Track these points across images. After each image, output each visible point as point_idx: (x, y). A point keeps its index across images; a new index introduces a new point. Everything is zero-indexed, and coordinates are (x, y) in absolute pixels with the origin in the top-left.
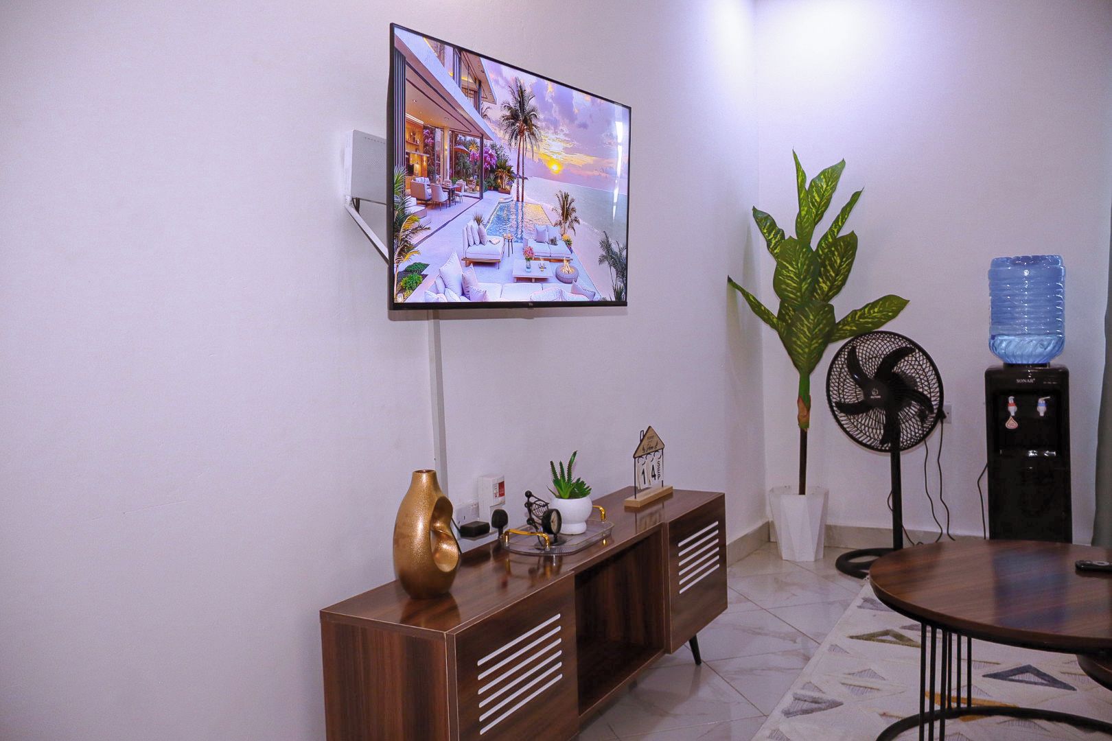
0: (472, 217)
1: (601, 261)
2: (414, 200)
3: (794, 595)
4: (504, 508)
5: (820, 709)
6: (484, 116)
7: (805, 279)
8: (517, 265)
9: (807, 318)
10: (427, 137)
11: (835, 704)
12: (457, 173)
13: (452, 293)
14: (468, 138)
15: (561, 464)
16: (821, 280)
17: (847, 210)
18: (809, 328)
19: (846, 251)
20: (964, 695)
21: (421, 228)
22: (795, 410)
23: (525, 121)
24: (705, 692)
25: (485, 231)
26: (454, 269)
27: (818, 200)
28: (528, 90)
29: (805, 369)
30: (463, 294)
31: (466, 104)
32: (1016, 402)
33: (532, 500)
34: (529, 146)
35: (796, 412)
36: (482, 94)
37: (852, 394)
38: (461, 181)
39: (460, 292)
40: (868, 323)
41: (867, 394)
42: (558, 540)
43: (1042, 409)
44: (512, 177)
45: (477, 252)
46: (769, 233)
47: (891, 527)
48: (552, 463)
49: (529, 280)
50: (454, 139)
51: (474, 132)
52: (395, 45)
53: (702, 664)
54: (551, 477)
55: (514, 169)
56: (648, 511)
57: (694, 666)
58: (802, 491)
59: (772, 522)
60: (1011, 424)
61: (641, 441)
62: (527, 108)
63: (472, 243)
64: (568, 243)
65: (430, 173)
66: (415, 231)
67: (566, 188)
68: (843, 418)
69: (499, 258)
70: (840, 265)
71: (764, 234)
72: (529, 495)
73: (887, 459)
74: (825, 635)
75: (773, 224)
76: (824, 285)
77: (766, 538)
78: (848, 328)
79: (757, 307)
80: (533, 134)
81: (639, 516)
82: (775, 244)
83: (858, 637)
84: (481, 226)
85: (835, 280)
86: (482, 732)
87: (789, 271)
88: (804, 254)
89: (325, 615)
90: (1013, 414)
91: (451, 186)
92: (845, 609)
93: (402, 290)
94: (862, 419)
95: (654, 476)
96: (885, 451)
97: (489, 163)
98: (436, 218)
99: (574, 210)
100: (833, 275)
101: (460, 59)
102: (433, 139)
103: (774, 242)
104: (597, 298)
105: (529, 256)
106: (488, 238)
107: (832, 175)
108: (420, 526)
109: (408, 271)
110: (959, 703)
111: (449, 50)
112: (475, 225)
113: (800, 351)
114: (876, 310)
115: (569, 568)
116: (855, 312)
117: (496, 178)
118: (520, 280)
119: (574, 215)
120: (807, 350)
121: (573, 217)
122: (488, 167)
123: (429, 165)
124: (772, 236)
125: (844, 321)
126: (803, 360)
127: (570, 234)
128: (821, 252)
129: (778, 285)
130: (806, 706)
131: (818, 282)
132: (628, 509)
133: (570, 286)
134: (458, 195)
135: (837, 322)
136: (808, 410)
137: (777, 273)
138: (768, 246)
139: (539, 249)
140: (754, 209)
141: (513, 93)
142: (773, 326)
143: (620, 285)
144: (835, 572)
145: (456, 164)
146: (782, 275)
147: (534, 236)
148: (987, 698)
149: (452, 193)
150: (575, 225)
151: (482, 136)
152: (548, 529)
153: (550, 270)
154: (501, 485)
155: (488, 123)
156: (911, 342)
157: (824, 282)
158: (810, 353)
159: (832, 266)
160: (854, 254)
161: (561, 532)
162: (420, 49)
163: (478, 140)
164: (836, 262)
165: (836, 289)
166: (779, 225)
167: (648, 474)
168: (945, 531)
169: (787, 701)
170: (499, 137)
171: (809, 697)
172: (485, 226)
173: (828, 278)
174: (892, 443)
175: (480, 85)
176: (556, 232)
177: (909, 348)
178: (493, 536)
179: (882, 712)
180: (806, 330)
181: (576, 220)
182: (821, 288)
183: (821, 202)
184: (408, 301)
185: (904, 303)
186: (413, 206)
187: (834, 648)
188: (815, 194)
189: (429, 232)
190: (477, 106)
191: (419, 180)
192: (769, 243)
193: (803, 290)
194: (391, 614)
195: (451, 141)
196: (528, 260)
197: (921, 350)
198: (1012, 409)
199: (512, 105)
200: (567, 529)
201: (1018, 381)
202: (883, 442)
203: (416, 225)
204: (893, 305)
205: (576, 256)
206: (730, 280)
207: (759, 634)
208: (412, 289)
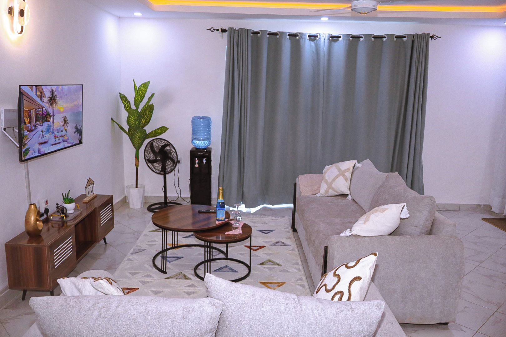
0: (41, 131)
1: (75, 133)
2: (26, 131)
3: (134, 220)
4: (47, 208)
5: (140, 252)
6: (43, 102)
7: (137, 121)
8: (52, 141)
9: (138, 133)
10: (29, 113)
11: (145, 250)
12: (37, 120)
13: (36, 153)
14: (39, 109)
15: (65, 194)
16: (142, 119)
17: (150, 98)
18: (138, 136)
19: (150, 110)
20: (176, 243)
21: (28, 138)
22: (134, 161)
23: (54, 100)
24: (108, 252)
25: (44, 134)
26: (37, 147)
27: (141, 94)
28: (54, 90)
29: (138, 148)
30: (39, 153)
31: (38, 100)
32: (198, 159)
33: (58, 206)
34: (55, 106)
35: (135, 162)
36: (43, 96)
37: (152, 157)
38: (38, 122)
39: (38, 152)
40: (157, 134)
41: (156, 157)
42: (67, 216)
43: (204, 162)
44: (50, 116)
45: (43, 140)
46: (125, 102)
47: (164, 195)
48: (62, 194)
49: (56, 144)
50: (36, 111)
51: (41, 107)
52: (21, 91)
53: (107, 244)
54: (62, 197)
55: (51, 114)
56: (89, 203)
57: (105, 245)
58: (137, 187)
59: (127, 196)
60: (197, 166)
61: (88, 182)
62: (54, 95)
63: (41, 138)
64: (66, 130)
65: (30, 123)
66: (27, 139)
67: (64, 115)
68: (149, 164)
69: (48, 140)
70: (148, 115)
71: (123, 103)
72: (57, 204)
73: (163, 176)
74: (143, 231)
75: (126, 99)
76: (143, 121)
77: (125, 201)
78: (151, 135)
79: (121, 128)
80: (56, 102)
81: (87, 204)
82: (127, 106)
83: (152, 231)
84: (43, 133)
85: (147, 119)
86: (55, 267)
87: (132, 118)
88: (137, 113)
89: (6, 244)
90: (197, 163)
91: (35, 124)
92: (149, 223)
93: (24, 156)
94: (155, 164)
95: (91, 192)
96: (161, 174)
97: (45, 115)
98: (32, 134)
99: (67, 120)
100: (146, 117)
101: (37, 88)
102: (31, 113)
103: (127, 105)
104: (74, 144)
105: (56, 137)
106: (44, 135)
107: (146, 85)
108: (32, 218)
109: (26, 150)
110: (175, 245)
111: (34, 87)
112: (41, 133)
113: (136, 143)
114: (159, 130)
115: (72, 224)
116: (153, 131)
117: (46, 118)
118: (53, 145)
119: (67, 121)
120: (138, 143)
121: (67, 122)
122: (44, 116)
123: (30, 120)
124: (126, 103)
125: (149, 134)
126: (137, 145)
127: (66, 128)
128: (142, 112)
129: (128, 122)
130: (137, 251)
131: (141, 120)
132: (84, 203)
133: (67, 142)
134: (37, 126)
135: (147, 134)
136: (138, 161)
137: (128, 119)
138: (125, 108)
139: (57, 134)
140: (120, 93)
141: (50, 93)
142: (127, 134)
143: (81, 138)
144: (147, 211)
145: (36, 118)
146: (130, 119)
147: (57, 131)
148: (182, 243)
149: (35, 126)
150: (68, 125)
151: (43, 107)
152: (63, 213)
153: (61, 139)
154: (47, 201)
155: (44, 104)
156: (169, 142)
157: (143, 120)
158: (139, 143)
159: (146, 115)
160: (153, 111)
161: (67, 213)
162: (26, 90)
163: (42, 109)
164: (147, 113)
165: (147, 123)
166: (129, 99)
167: (90, 192)
168: (180, 196)
169: (132, 250)
170: (47, 106)
171: (138, 249)
172: (44, 133)
173: (144, 119)
174: (164, 172)
175: (42, 93)
176: (62, 128)
177: (169, 144)
178: (45, 216)
179: (156, 250)
180: (137, 137)
181: (68, 123)
182: (142, 122)
183: (142, 95)
184: (26, 158)
185: (167, 129)
186: (26, 133)
187: (145, 235)
188: (140, 91)
189: (30, 139)
190: (41, 100)
191: (27, 125)
192: (125, 106)
193: (136, 124)
194: (24, 242)
195: (35, 112)
196: (55, 138)
197: (172, 145)
198: (197, 162)
199: (50, 96)
200: (68, 212)
201: (198, 154)
202: (161, 171)
203: (27, 137)
204: (164, 129)
205: (68, 134)
206: (112, 119)
207: (124, 233)
208: (26, 155)
